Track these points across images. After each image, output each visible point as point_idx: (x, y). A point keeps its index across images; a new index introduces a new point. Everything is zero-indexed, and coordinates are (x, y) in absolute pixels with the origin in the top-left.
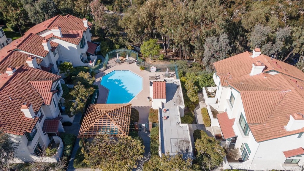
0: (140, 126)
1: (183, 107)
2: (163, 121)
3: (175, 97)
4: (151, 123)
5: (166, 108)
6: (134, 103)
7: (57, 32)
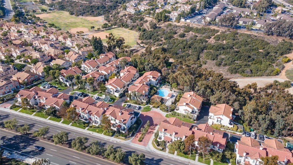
1: (174, 100)
2: (167, 101)
5: (169, 99)
7: (151, 77)
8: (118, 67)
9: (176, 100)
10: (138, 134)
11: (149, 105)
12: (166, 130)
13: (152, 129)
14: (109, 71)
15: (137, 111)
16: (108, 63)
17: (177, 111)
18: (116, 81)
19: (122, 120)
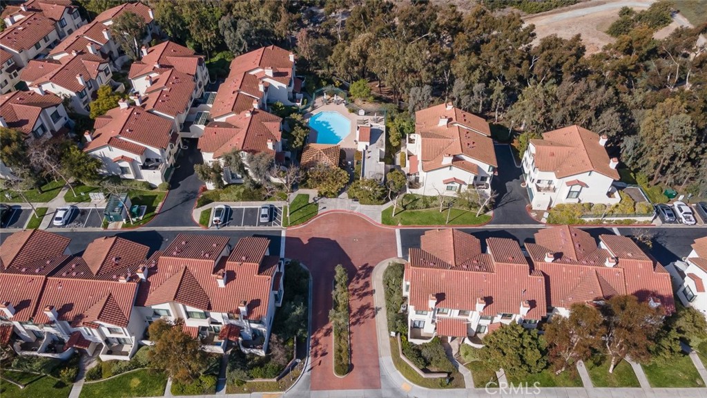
0: (347, 163)
1: (383, 150)
2: (366, 160)
3: (378, 141)
4: (355, 161)
5: (369, 150)
6: (343, 145)
7: (269, 72)
8: (107, 52)
9: (388, 144)
10: (319, 335)
11: (302, 191)
12: (440, 297)
13: (361, 296)
14: (80, 81)
15: (267, 228)
16: (56, 43)
17: (414, 191)
18: (132, 122)
19: (243, 309)
